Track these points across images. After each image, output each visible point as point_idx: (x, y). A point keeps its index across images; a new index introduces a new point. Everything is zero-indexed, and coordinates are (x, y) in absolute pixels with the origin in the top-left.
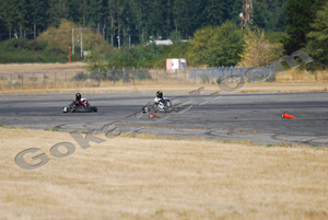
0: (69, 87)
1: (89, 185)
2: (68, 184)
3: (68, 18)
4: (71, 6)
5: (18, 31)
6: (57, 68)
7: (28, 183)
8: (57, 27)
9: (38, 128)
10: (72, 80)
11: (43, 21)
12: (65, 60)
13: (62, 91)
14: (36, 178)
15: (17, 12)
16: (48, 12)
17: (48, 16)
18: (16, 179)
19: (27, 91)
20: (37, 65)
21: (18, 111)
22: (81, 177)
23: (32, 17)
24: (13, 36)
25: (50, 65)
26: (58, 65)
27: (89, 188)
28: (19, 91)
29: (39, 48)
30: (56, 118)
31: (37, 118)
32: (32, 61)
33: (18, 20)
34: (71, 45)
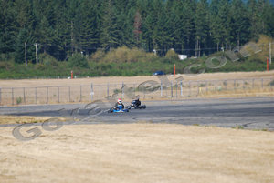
0: (265, 91)
1: (252, 175)
2: (234, 174)
3: (267, 34)
4: (269, 24)
5: (225, 45)
6: (256, 76)
7: (202, 173)
8: (257, 41)
9: (227, 127)
10: (268, 85)
11: (246, 37)
12: (264, 69)
13: (257, 94)
14: (209, 170)
15: (224, 29)
16: (249, 29)
17: (249, 33)
18: (193, 170)
19: (229, 95)
20: (240, 73)
21: (215, 112)
22: (247, 168)
23: (236, 34)
24: (220, 50)
25: (252, 73)
26: (258, 73)
27: (251, 178)
28: (222, 95)
29: (242, 59)
30: (246, 118)
31: (230, 118)
32: (236, 70)
33: (225, 36)
34: (268, 56)
